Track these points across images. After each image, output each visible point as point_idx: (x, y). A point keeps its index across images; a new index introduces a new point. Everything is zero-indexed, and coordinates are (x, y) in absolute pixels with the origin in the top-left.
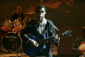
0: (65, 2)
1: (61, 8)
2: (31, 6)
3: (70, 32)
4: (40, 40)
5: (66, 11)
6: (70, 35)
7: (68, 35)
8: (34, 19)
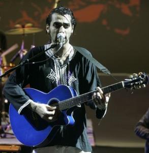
0: (118, 6)
1: (104, 22)
2: (24, 14)
3: (143, 76)
4: (60, 102)
5: (117, 31)
6: (142, 84)
7: (136, 85)
8: (34, 47)
